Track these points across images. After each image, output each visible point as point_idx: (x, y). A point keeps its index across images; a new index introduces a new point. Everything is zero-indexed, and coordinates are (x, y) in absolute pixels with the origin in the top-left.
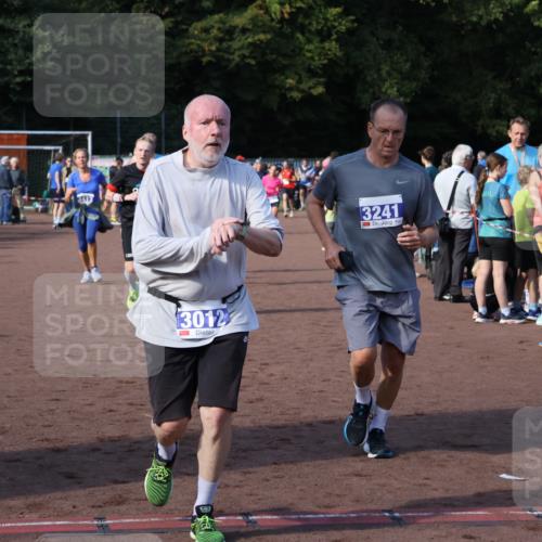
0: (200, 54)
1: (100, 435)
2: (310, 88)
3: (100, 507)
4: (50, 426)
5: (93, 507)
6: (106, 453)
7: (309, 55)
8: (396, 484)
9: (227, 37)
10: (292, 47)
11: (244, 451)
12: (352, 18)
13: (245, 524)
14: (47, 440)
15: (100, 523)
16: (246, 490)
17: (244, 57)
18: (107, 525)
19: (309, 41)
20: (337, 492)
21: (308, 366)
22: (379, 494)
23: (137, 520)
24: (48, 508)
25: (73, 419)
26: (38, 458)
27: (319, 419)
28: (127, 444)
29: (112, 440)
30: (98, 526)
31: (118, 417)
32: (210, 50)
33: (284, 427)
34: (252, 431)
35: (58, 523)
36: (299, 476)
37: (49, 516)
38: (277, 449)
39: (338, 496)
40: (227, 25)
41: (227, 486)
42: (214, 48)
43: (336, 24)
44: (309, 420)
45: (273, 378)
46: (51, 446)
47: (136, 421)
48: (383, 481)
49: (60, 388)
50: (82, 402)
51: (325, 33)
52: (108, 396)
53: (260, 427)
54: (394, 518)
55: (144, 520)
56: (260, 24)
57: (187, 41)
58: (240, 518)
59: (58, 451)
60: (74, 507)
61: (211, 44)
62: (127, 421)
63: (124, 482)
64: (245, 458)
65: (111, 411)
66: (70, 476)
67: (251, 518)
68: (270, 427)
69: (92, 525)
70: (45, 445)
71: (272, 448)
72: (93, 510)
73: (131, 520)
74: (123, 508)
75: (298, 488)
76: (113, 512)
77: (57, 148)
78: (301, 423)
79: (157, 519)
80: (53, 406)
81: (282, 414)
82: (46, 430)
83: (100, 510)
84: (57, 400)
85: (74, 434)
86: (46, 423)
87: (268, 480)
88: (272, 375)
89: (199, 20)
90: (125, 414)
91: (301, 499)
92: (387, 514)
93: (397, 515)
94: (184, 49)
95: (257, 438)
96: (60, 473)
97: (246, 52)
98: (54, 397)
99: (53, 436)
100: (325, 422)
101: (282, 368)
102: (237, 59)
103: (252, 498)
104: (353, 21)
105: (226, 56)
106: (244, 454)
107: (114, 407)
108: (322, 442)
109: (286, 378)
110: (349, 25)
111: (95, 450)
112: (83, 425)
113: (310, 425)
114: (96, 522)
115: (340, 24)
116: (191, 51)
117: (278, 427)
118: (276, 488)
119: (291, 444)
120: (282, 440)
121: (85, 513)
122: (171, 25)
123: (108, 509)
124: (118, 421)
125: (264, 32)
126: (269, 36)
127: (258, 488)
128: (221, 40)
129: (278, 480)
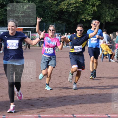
0: (63, 9)
1: (39, 96)
2: (88, 18)
3: (39, 112)
4: (27, 94)
5: (37, 112)
6: (40, 100)
7: (89, 10)
8: (109, 109)
9: (69, 5)
10: (85, 8)
11: (73, 100)
12: (100, 1)
13: (73, 117)
14: (27, 97)
15: (39, 116)
16: (73, 109)
17: (73, 10)
18: (41, 116)
19: (89, 7)
20: (95, 110)
21: (88, 82)
22: (105, 111)
23: (48, 115)
24: (27, 112)
25: (33, 92)
26: (25, 101)
27: (91, 93)
28: (45, 98)
29: (42, 97)
30: (39, 117)
31: (44, 92)
32: (65, 8)
33: (82, 95)
34: (75, 96)
35: (29, 116)
36: (86, 106)
37: (27, 114)
38: (80, 100)
39: (95, 111)
40: (69, 3)
41: (69, 108)
42: (66, 8)
43: (96, 3)
44: (88, 94)
45: (80, 84)
46: (28, 98)
47: (47, 93)
48: (106, 108)
49: (30, 86)
50: (35, 89)
51: (93, 5)
52: (41, 88)
53: (77, 95)
54: (108, 116)
55: (49, 115)
56: (77, 2)
57: (59, 6)
58: (72, 115)
59: (29, 100)
60: (33, 112)
61: (65, 7)
62: (45, 93)
63: (45, 107)
64: (73, 102)
65: (42, 91)
66: (32, 105)
67: (74, 115)
68: (79, 95)
69: (37, 116)
70: (26, 98)
71: (79, 100)
72: (38, 113)
73: (46, 115)
74: (44, 113)
75: (86, 109)
76: (42, 114)
77: (30, 31)
78: (87, 94)
79: (52, 115)
80: (28, 90)
81: (82, 92)
82: (27, 95)
83: (39, 113)
84: (29, 88)
85: (33, 96)
86: (27, 93)
87: (78, 107)
88: (80, 83)
89: (63, 2)
90: (45, 92)
91: (86, 111)
92: (107, 115)
93: (109, 115)
94: (59, 8)
95: (76, 97)
96: (30, 105)
97: (73, 8)
98: (28, 88)
99: (28, 96)
100: (92, 94)
101: (82, 82)
102: (71, 10)
103: (75, 111)
104: (100, 2)
105: (69, 10)
106: (72, 101)
107: (42, 90)
108: (91, 99)
109: (83, 84)
110: (99, 3)
111: (38, 100)
112: (35, 94)
113: (88, 95)
114: (38, 116)
115: (97, 3)
116: (60, 8)
117: (81, 95)
118: (80, 109)
119: (84, 99)
120: (82, 98)
121: (35, 114)
122: (56, 3)
123: (41, 113)
124: (44, 93)
125: (78, 4)
126: (79, 5)
127: (76, 109)
128: (68, 6)
129: (81, 107)
